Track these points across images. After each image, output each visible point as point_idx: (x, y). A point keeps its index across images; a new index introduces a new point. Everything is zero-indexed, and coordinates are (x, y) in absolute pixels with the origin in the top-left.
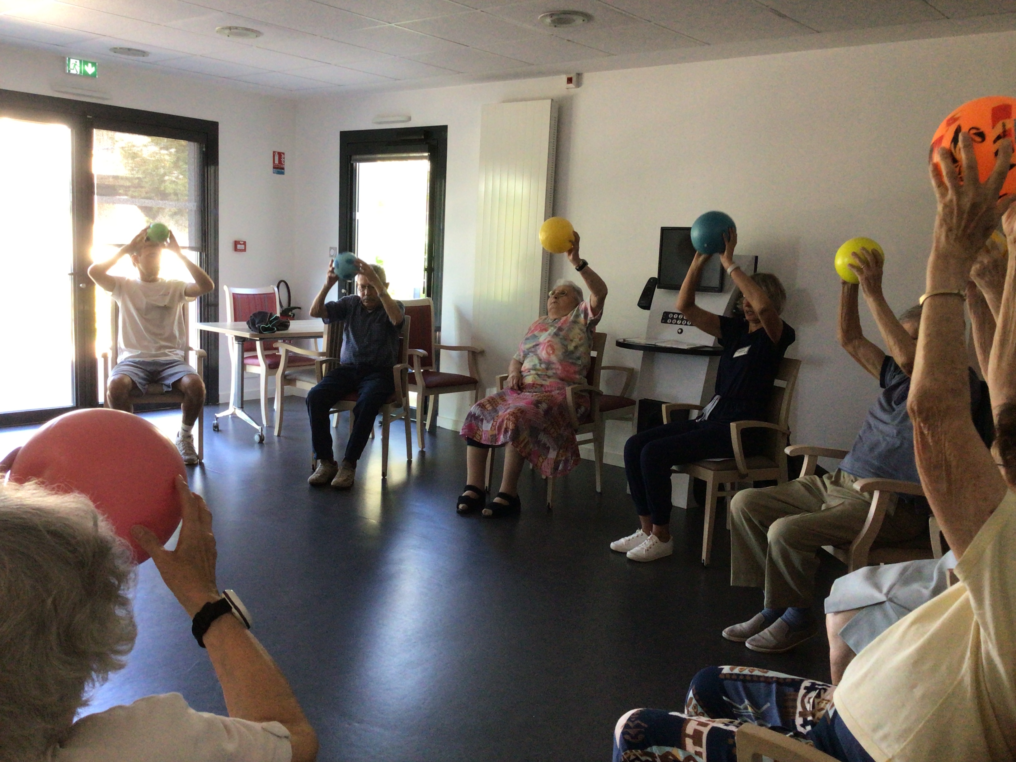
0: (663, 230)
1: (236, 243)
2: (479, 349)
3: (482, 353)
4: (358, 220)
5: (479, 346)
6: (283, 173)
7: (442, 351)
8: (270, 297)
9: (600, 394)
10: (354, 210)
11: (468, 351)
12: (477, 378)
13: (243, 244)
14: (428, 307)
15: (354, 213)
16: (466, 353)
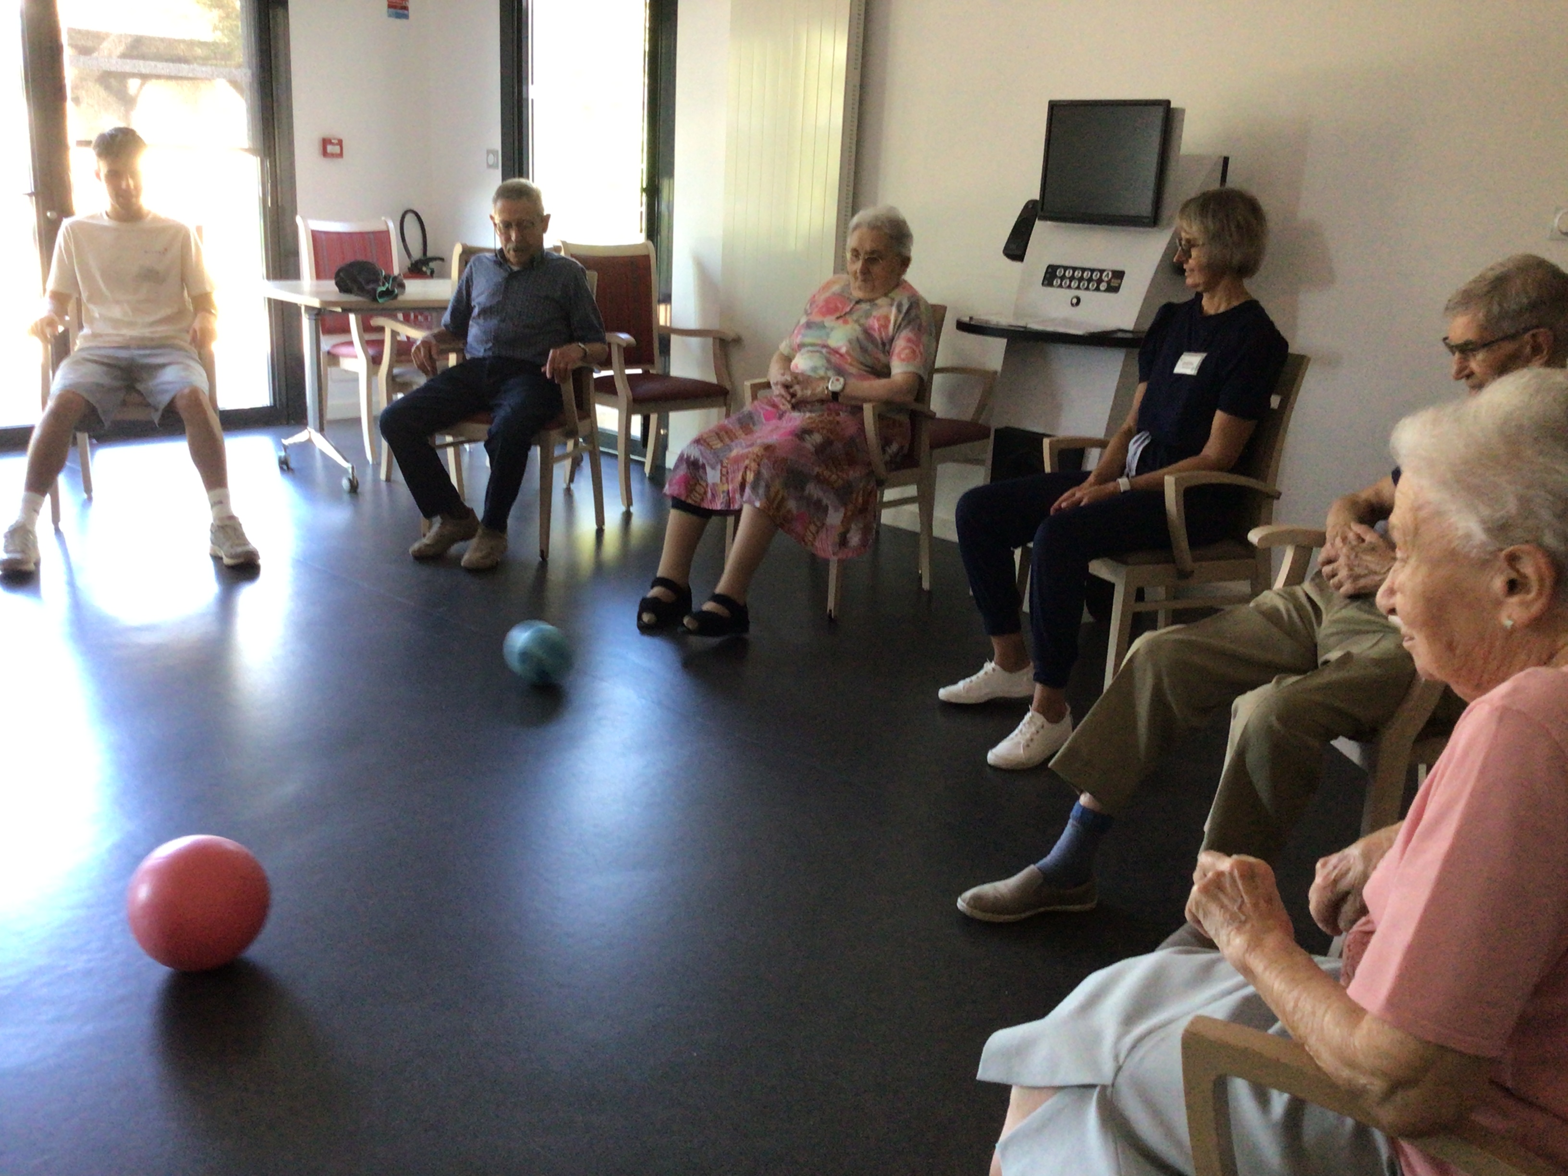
0: (1054, 106)
1: (325, 142)
2: (732, 334)
3: (737, 341)
4: (532, 101)
5: (731, 331)
6: (406, 17)
7: (675, 339)
8: (382, 237)
9: (932, 416)
10: (524, 81)
11: (714, 338)
12: (728, 386)
13: (337, 144)
14: (647, 257)
15: (525, 87)
16: (710, 341)
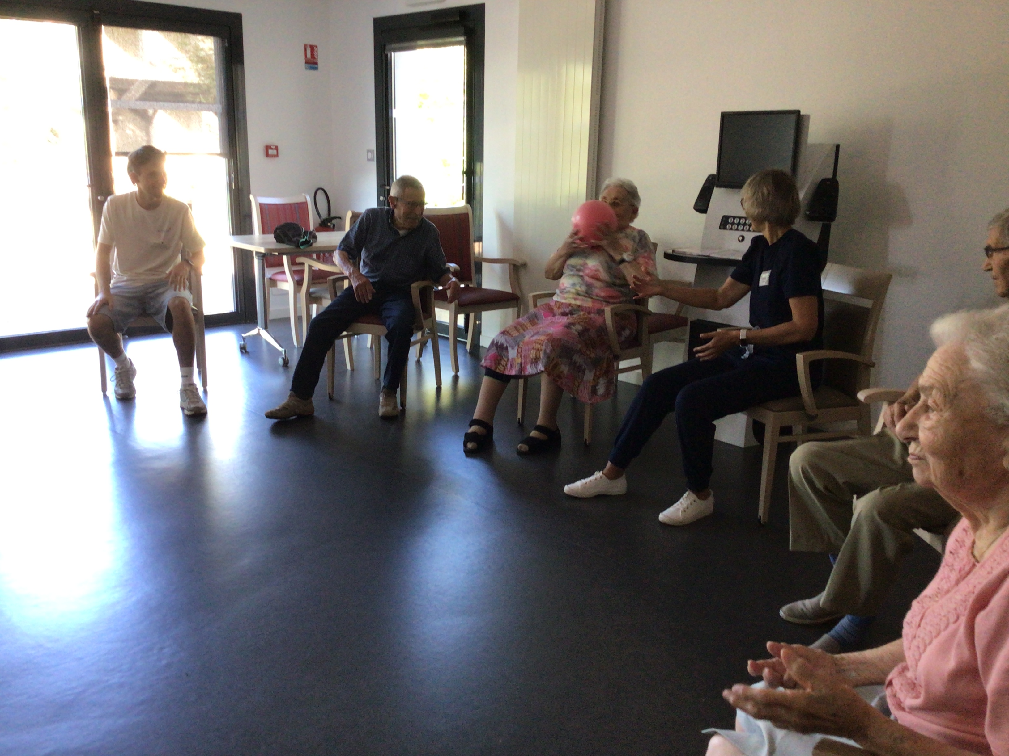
0: (724, 115)
1: (268, 148)
2: (521, 262)
5: (520, 259)
6: (316, 69)
8: (302, 206)
10: (390, 107)
11: (509, 264)
12: (518, 293)
13: (275, 149)
14: (467, 215)
15: (390, 110)
16: (507, 265)
